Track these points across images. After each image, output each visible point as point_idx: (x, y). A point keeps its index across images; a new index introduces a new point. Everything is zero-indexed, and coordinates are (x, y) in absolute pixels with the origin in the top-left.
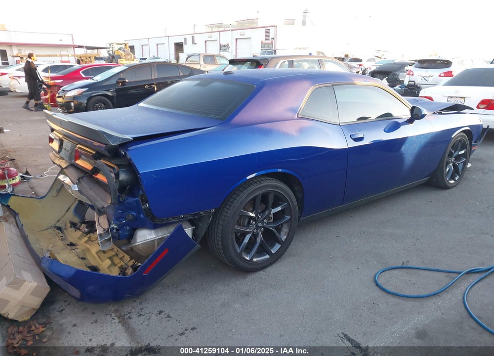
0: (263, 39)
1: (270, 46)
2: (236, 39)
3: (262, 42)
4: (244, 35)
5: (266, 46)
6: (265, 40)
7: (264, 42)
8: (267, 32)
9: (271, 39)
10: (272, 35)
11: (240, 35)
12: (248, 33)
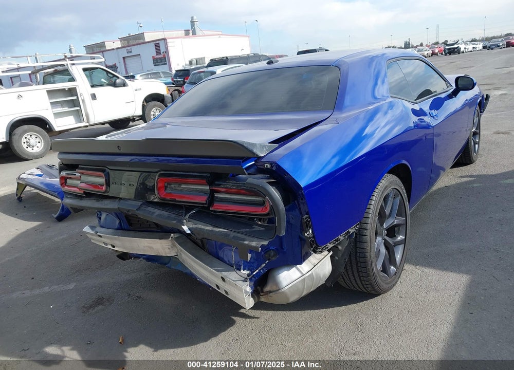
0: (154, 54)
1: (163, 61)
2: (124, 58)
3: (153, 57)
4: (131, 52)
5: (159, 61)
6: (156, 55)
7: (156, 57)
8: (157, 46)
9: (163, 53)
10: (162, 49)
11: (127, 52)
12: (135, 50)
